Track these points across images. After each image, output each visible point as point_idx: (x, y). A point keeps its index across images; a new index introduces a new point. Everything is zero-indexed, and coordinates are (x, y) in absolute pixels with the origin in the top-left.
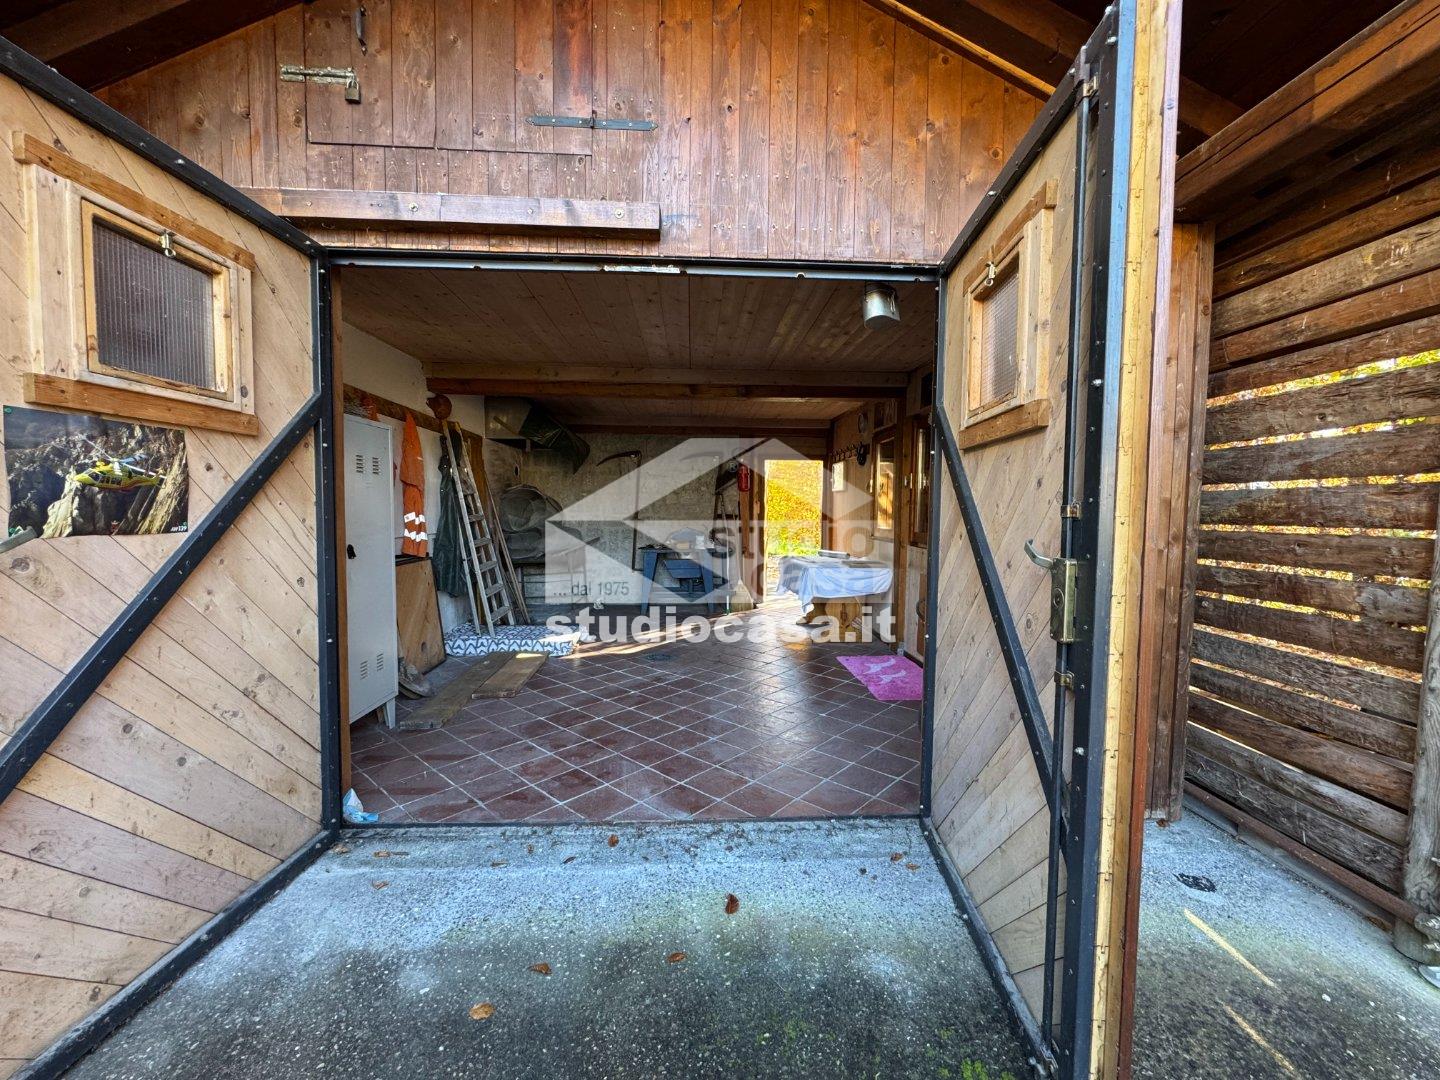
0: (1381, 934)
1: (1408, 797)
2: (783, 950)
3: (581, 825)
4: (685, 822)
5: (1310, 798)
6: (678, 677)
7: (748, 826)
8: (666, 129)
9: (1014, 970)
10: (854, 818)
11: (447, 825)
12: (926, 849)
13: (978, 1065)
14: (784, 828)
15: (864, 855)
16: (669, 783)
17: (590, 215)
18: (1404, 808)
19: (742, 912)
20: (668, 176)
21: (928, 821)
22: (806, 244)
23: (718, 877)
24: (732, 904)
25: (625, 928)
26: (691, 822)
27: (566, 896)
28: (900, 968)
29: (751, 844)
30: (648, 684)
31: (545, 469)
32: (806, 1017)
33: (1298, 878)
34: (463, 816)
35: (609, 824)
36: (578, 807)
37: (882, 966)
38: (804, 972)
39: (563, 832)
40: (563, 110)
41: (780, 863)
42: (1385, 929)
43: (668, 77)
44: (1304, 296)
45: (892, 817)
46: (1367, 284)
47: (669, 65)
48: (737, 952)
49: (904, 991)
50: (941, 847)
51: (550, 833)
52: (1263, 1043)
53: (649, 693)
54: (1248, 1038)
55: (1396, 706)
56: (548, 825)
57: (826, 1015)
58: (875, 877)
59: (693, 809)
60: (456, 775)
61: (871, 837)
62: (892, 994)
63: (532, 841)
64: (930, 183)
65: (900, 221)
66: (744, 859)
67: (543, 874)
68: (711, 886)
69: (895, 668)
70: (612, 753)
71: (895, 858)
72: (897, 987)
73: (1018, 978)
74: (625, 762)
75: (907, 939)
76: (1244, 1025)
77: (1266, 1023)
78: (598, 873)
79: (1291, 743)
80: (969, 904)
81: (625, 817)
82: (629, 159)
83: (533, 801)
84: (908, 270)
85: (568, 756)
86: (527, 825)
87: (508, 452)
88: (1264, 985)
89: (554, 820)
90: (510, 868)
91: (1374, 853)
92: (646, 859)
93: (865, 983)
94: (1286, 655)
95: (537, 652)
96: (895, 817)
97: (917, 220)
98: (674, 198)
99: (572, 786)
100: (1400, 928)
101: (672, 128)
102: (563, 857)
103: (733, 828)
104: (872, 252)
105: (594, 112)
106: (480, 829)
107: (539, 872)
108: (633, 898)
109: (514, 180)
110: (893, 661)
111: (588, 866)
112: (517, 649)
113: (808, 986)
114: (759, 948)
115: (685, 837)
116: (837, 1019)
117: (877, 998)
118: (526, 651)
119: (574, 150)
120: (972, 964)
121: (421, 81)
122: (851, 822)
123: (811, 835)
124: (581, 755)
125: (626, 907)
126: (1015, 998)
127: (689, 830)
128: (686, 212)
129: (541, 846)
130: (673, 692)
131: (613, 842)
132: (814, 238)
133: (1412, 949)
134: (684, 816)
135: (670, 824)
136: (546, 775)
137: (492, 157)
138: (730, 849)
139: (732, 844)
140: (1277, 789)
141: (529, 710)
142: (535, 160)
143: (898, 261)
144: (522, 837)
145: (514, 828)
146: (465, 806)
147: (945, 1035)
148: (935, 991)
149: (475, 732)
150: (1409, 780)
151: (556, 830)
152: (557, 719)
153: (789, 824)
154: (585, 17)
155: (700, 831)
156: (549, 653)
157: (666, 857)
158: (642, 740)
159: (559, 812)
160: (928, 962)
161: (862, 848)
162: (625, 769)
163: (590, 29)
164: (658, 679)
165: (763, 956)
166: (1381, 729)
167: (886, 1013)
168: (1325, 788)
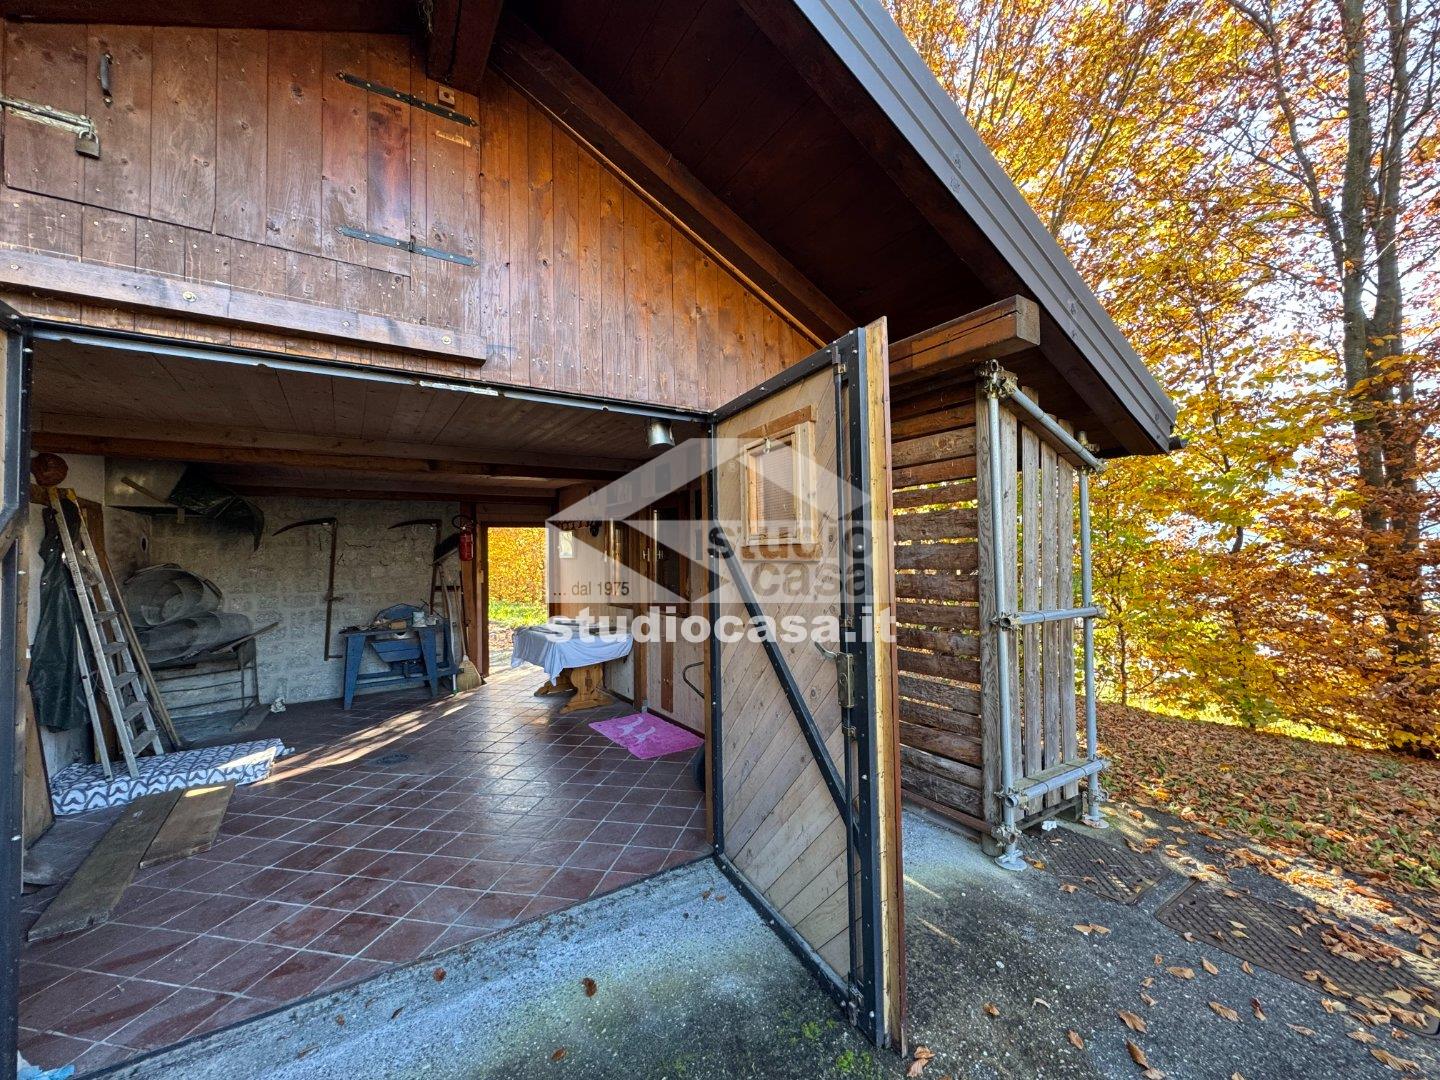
0: (977, 846)
1: (981, 759)
2: (649, 1006)
3: (393, 972)
4: (511, 929)
5: (938, 771)
6: (428, 778)
7: (574, 911)
8: (487, 268)
9: (817, 947)
10: (662, 873)
11: (202, 1038)
12: (725, 880)
13: (812, 1024)
14: (608, 902)
15: (683, 902)
16: (473, 896)
17: (414, 336)
18: (979, 766)
19: (601, 989)
20: (489, 309)
21: (723, 857)
22: (611, 385)
23: (566, 969)
24: (590, 987)
25: (495, 1052)
26: (517, 927)
27: (413, 1049)
28: (739, 979)
29: (583, 927)
30: (394, 795)
31: (190, 540)
32: (688, 1050)
33: (935, 825)
34: (220, 1017)
35: (429, 958)
36: (379, 953)
37: (728, 985)
38: (672, 1016)
39: (373, 987)
40: (378, 226)
41: (616, 934)
42: (976, 842)
43: (488, 224)
44: (909, 457)
45: (692, 862)
46: (938, 457)
47: (489, 213)
48: (612, 1026)
49: (749, 996)
50: (740, 874)
51: (357, 993)
52: (944, 935)
53: (400, 802)
54: (938, 935)
55: (971, 706)
56: (350, 987)
57: (702, 1041)
58: (697, 917)
59: (513, 914)
60: (176, 974)
61: (682, 884)
62: (742, 1002)
63: (338, 1011)
64: (700, 352)
65: (681, 376)
66: (583, 943)
67: (372, 1040)
68: (562, 979)
69: (644, 727)
70: (388, 883)
71: (705, 896)
72: (743, 996)
73: (823, 952)
74: (410, 888)
75: (737, 957)
76: (934, 928)
77: (943, 922)
78: (437, 1013)
79: (925, 737)
80: (773, 911)
81: (442, 945)
82: (449, 287)
83: (314, 968)
84: (687, 413)
85: (334, 901)
86: (323, 995)
87: (134, 521)
88: (937, 899)
89: (353, 979)
90: (325, 1050)
91: (969, 797)
92: (485, 979)
93: (721, 1004)
94: (918, 681)
95: (216, 784)
96: (695, 861)
97: (692, 378)
98: (495, 330)
99: (359, 934)
100: (985, 838)
101: (492, 268)
102: (387, 1014)
103: (560, 918)
104: (662, 397)
105: (412, 237)
106: (255, 1024)
107: (366, 1039)
108: (490, 1021)
109: (318, 284)
110: (640, 720)
111: (423, 1011)
112: (182, 785)
113: (680, 1026)
114: (629, 1013)
115: (516, 944)
116: (711, 1040)
117: (733, 1010)
118: (197, 786)
119: (389, 268)
120: (785, 956)
121: (194, 157)
122: (661, 877)
123: (632, 899)
124: (350, 895)
125: (486, 1033)
126: (823, 966)
127: (517, 935)
128: (507, 344)
129: (352, 1011)
130: (428, 796)
131: (440, 976)
132: (618, 381)
133: (991, 850)
134: (507, 923)
135: (495, 936)
136: (314, 933)
137: (291, 257)
138: (565, 938)
139: (566, 933)
140: (920, 769)
141: (243, 861)
142: (345, 269)
143: (681, 407)
144: (321, 1011)
145: (304, 1006)
146: (214, 1007)
147: (786, 1014)
148: (768, 987)
149: (173, 910)
150: (980, 747)
151: (364, 988)
152: (294, 862)
153: (610, 896)
154: (404, 147)
155: (529, 932)
156: (234, 781)
157: (505, 969)
158: (420, 859)
159: (356, 968)
160: (757, 968)
161: (676, 897)
162: (414, 896)
163: (408, 161)
164: (405, 785)
165: (634, 1019)
166: (966, 721)
167: (742, 1018)
168: (944, 763)
